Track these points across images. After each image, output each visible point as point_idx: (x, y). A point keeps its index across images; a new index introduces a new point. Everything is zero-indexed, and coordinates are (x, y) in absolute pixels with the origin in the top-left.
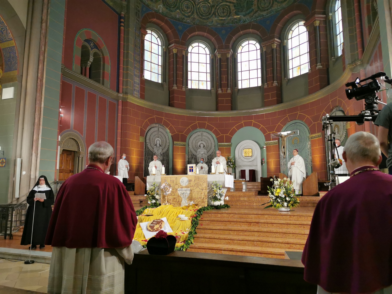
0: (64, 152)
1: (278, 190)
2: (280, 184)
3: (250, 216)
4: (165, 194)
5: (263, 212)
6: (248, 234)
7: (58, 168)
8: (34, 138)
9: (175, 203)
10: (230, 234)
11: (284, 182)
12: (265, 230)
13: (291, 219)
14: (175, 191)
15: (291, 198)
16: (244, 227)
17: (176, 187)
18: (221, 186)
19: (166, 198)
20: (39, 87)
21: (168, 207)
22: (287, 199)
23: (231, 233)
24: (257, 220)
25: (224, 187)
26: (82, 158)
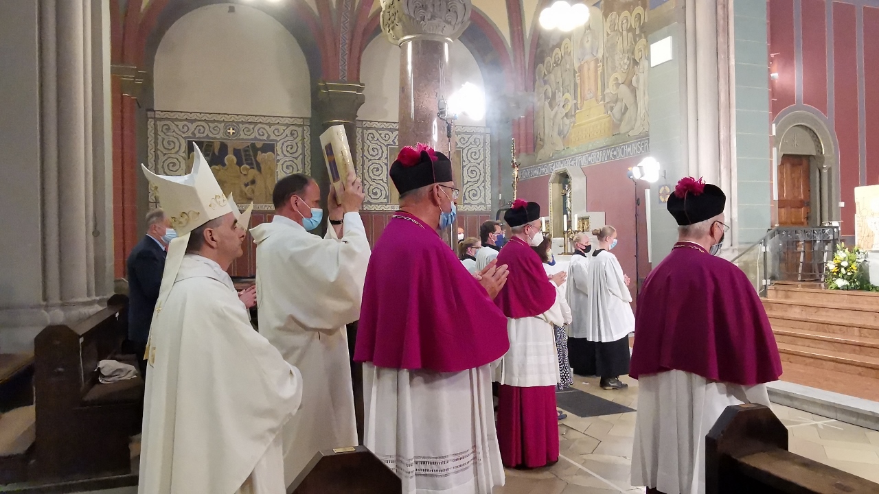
0: (787, 159)
7: (776, 197)
8: (722, 137)
20: (721, 22)
26: (830, 170)
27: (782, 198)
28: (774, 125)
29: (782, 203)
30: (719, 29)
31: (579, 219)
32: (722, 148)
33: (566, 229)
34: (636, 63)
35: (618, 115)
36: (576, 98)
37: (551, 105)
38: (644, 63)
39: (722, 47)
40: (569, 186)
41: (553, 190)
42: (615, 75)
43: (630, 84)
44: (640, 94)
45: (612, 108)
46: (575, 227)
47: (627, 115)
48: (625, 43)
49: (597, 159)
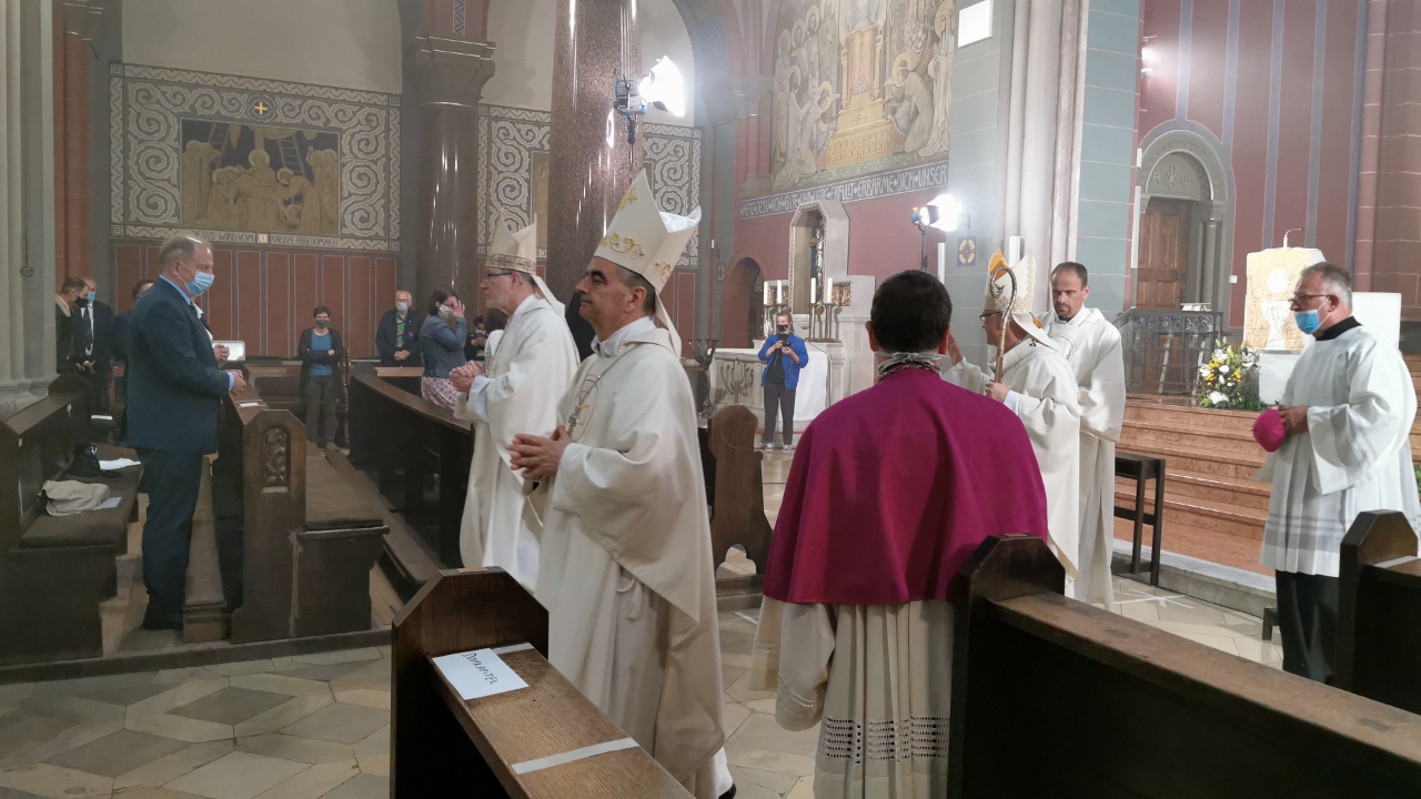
0: (1155, 205)
7: (1134, 264)
26: (1219, 224)
27: (1144, 266)
28: (1139, 151)
29: (1144, 274)
31: (834, 285)
32: (1058, 183)
33: (813, 301)
34: (936, 39)
35: (903, 122)
36: (839, 90)
37: (800, 98)
38: (948, 40)
39: (1069, 21)
40: (823, 233)
41: (796, 237)
42: (905, 56)
43: (924, 74)
44: (939, 88)
45: (894, 112)
46: (828, 298)
47: (917, 122)
48: (922, 5)
49: (868, 190)
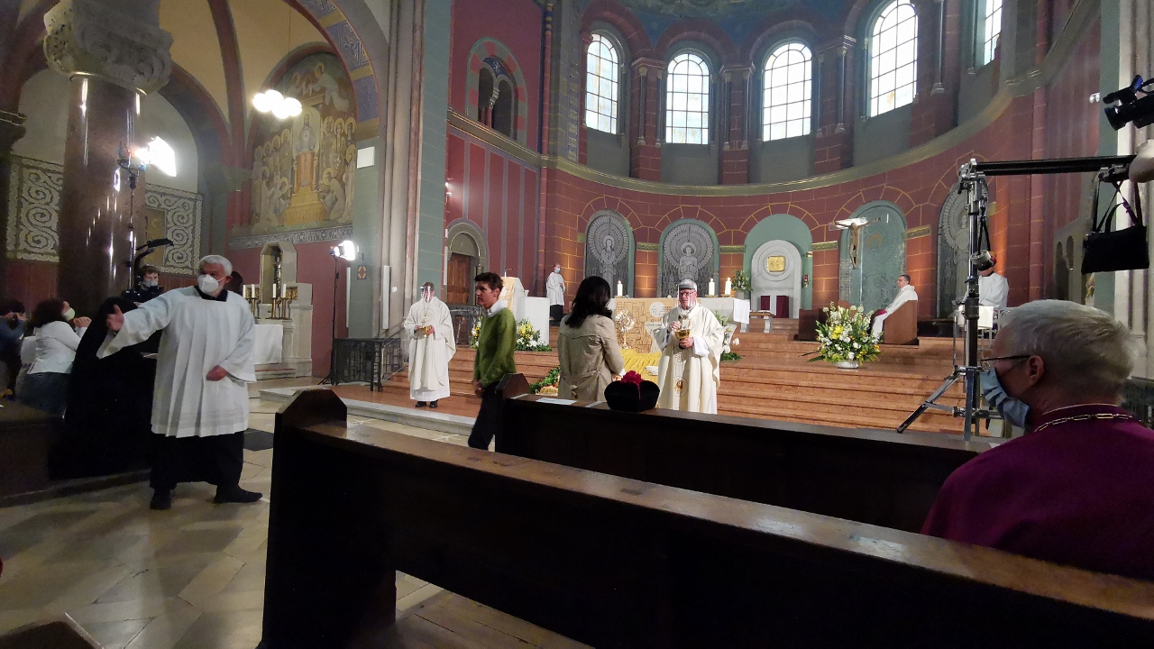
0: (455, 257)
1: (838, 329)
2: (843, 318)
3: (781, 374)
4: (623, 330)
5: (805, 368)
6: (775, 405)
7: (445, 283)
8: (408, 233)
9: (639, 347)
10: (740, 404)
11: (852, 314)
12: (809, 398)
13: (859, 382)
14: (639, 326)
15: (864, 344)
16: (770, 393)
17: (643, 319)
18: (726, 320)
19: (625, 337)
20: (413, 145)
21: (626, 353)
22: (856, 345)
23: (744, 401)
24: (794, 382)
25: (731, 321)
27: (451, 285)
28: (447, 230)
29: (450, 288)
30: (411, 149)
31: (287, 288)
32: (408, 241)
33: (274, 296)
34: (347, 163)
35: (329, 204)
36: (292, 183)
37: (268, 184)
39: (412, 164)
40: (280, 260)
41: (265, 261)
42: (329, 170)
43: (340, 180)
44: (348, 188)
45: (324, 198)
46: (284, 295)
47: (336, 206)
48: (339, 145)
49: (308, 238)
